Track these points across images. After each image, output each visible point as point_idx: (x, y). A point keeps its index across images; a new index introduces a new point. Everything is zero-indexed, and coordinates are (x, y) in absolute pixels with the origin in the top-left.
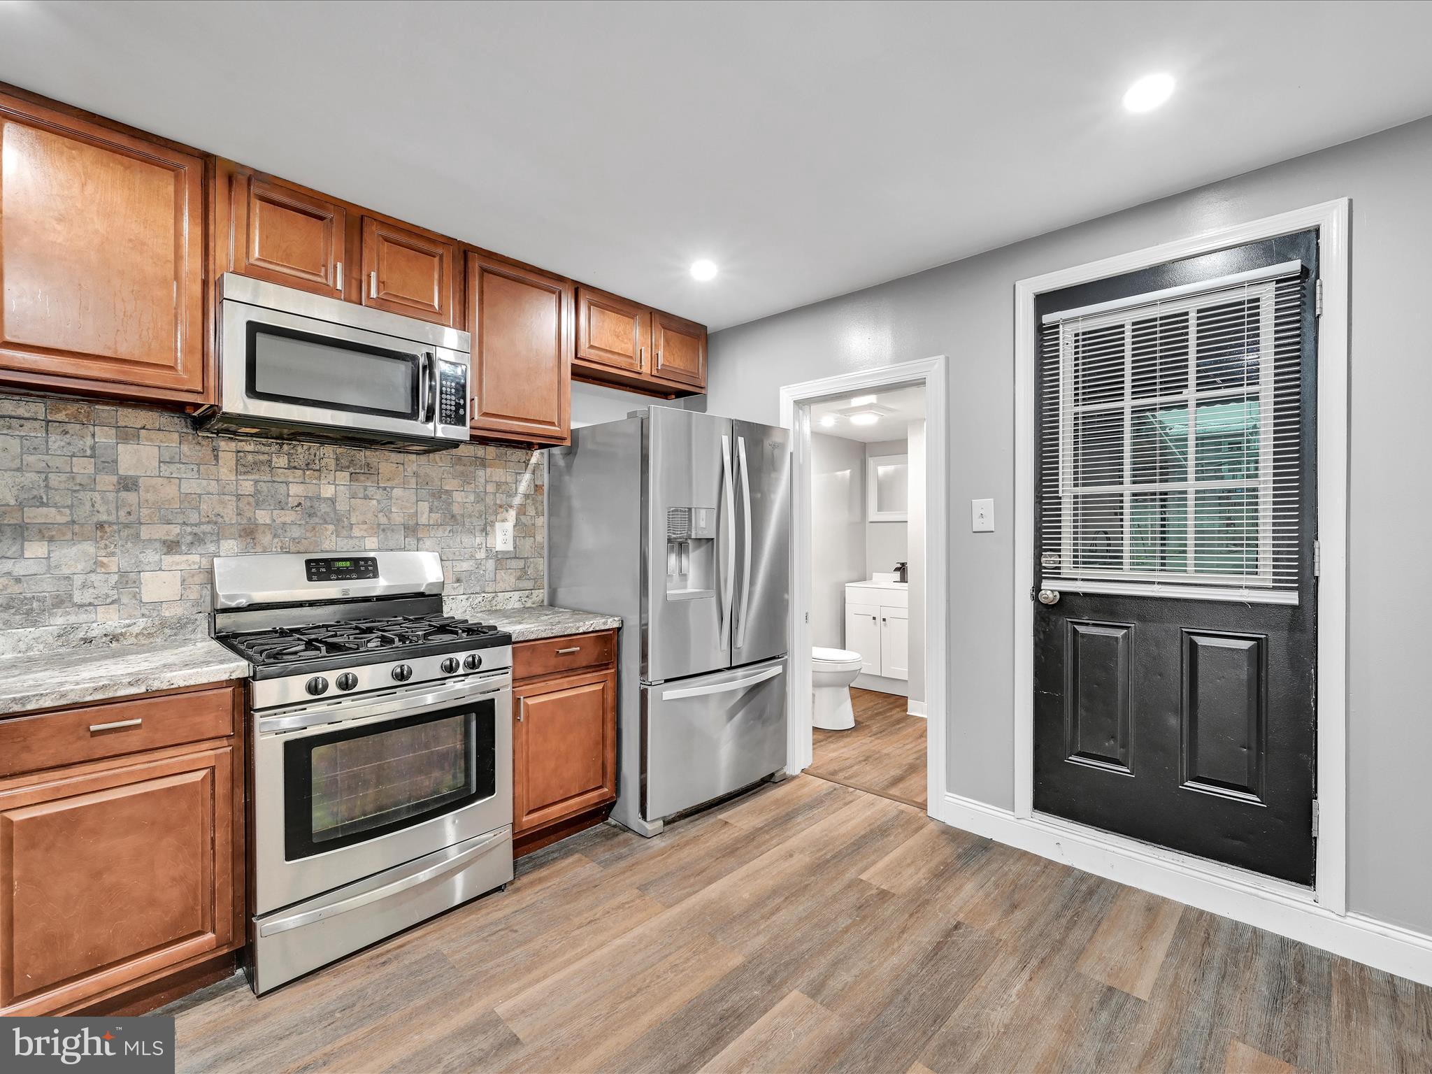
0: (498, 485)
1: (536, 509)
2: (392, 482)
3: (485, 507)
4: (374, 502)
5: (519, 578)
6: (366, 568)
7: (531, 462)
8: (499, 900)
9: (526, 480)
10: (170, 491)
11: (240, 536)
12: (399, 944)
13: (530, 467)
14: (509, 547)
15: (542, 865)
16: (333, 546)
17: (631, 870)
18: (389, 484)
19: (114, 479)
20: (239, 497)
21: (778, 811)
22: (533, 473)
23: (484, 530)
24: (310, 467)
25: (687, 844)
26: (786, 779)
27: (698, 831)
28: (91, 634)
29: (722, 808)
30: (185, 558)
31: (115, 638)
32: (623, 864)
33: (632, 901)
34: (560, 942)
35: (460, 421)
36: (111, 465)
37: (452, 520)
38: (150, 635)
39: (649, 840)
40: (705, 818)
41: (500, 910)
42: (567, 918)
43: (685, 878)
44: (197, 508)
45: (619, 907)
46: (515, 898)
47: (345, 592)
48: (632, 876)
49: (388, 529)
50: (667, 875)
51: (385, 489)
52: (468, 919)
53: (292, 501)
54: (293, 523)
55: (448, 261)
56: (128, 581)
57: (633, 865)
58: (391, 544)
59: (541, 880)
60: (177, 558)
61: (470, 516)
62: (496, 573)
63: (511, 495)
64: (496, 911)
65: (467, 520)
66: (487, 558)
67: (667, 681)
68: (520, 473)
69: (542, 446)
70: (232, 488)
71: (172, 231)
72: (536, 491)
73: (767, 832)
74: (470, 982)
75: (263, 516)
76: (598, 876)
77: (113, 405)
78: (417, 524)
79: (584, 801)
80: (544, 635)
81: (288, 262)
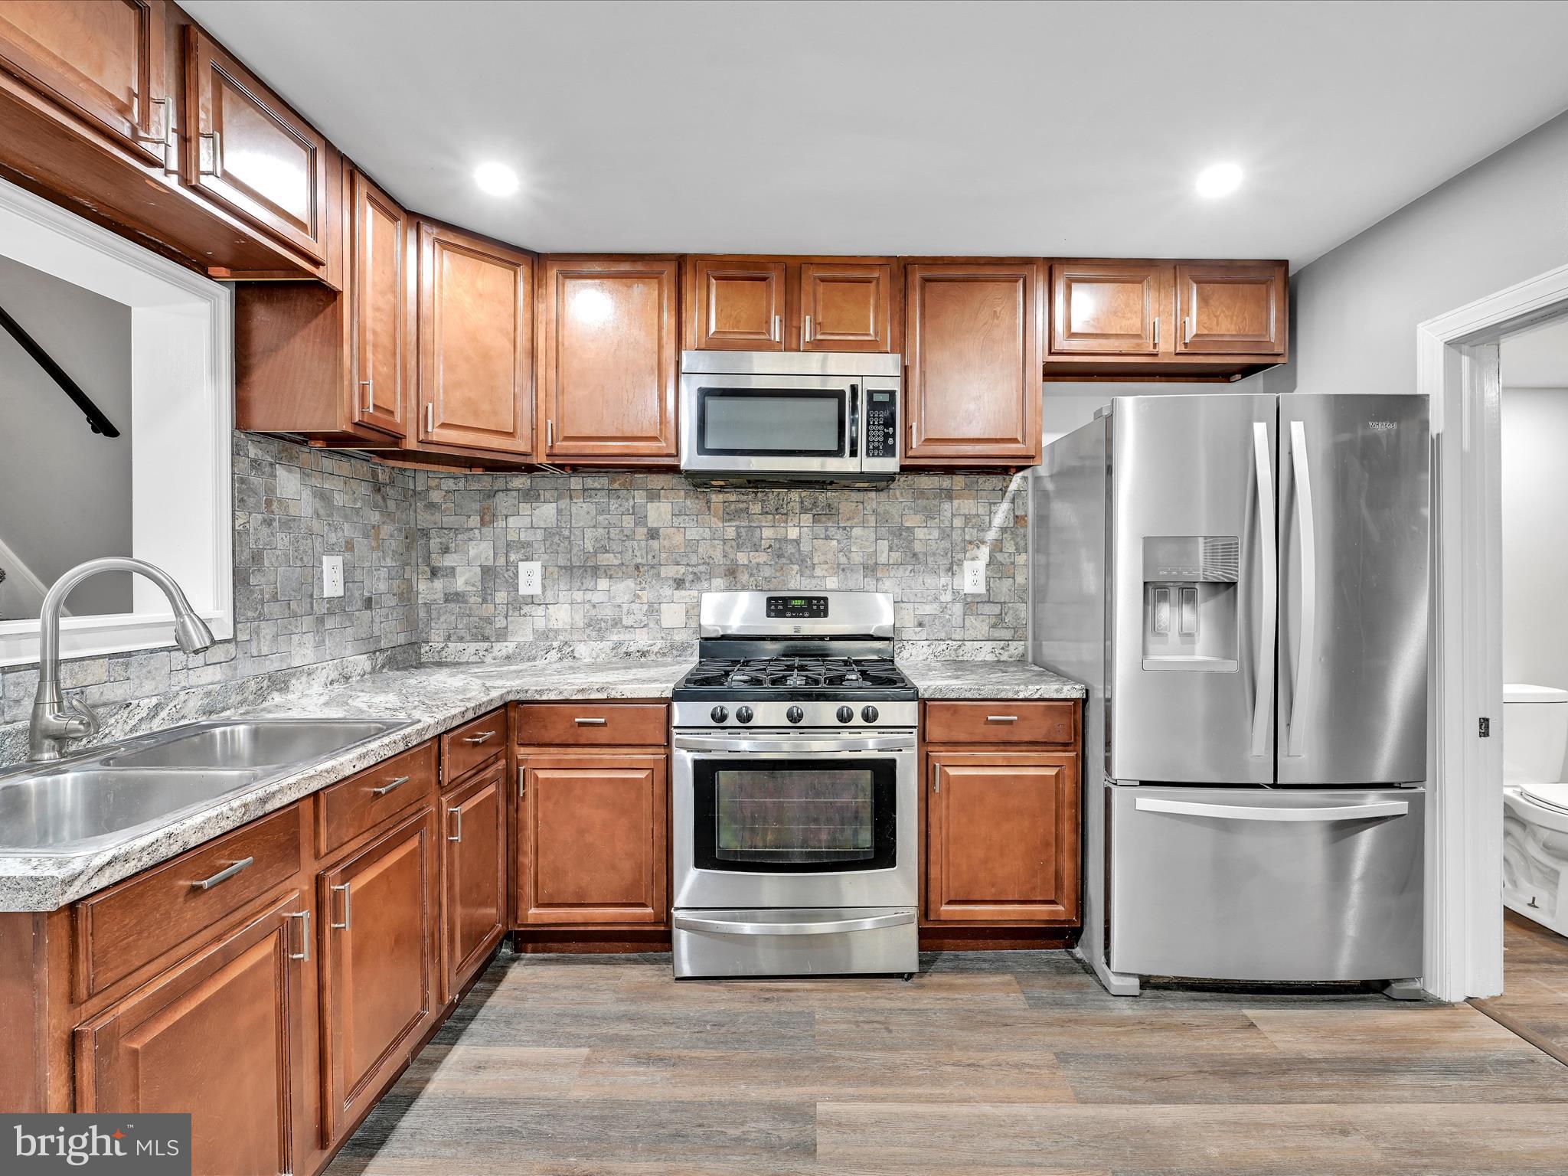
0: (967, 518)
1: (1016, 544)
2: (850, 522)
3: (952, 544)
4: (835, 543)
5: (994, 626)
6: (818, 607)
7: (1009, 489)
8: (896, 989)
9: (1003, 509)
10: (678, 539)
11: (725, 575)
12: (789, 987)
13: (1009, 495)
14: (982, 589)
15: (962, 970)
16: (798, 585)
17: (1062, 1026)
18: (848, 524)
19: (645, 530)
20: (725, 541)
21: (1366, 1047)
22: (1013, 501)
23: (950, 569)
24: (779, 511)
25: (1166, 1028)
26: (1420, 1000)
27: (1194, 1017)
28: (631, 649)
29: (1260, 1001)
30: (688, 593)
31: (644, 654)
32: (1057, 1013)
33: (1038, 1067)
34: (924, 1069)
35: (889, 451)
36: (641, 520)
37: (913, 558)
38: (664, 655)
39: (1113, 998)
40: (1220, 1004)
41: (890, 999)
42: (950, 1046)
43: (1131, 1074)
44: (696, 552)
45: (1016, 1066)
46: (913, 993)
47: (797, 629)
48: (1060, 1034)
49: (848, 569)
50: (1108, 1057)
51: (844, 528)
52: (857, 994)
53: (765, 544)
54: (765, 564)
55: (885, 285)
56: (653, 610)
57: (1070, 1021)
58: (851, 584)
59: (951, 987)
60: (683, 593)
61: (934, 554)
62: (964, 619)
63: (983, 529)
64: (886, 999)
65: (930, 559)
66: (954, 601)
67: (1143, 783)
68: (995, 503)
69: (1020, 469)
70: (718, 534)
71: (656, 327)
72: (1015, 523)
73: (1320, 1072)
74: (817, 1060)
75: (742, 558)
76: (1017, 1013)
77: (645, 473)
78: (876, 564)
79: (1026, 912)
80: (968, 695)
81: (738, 328)
